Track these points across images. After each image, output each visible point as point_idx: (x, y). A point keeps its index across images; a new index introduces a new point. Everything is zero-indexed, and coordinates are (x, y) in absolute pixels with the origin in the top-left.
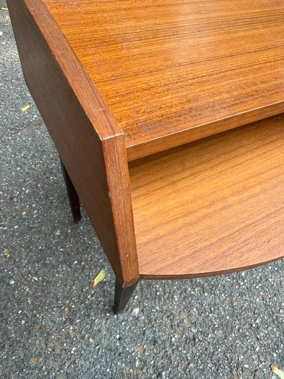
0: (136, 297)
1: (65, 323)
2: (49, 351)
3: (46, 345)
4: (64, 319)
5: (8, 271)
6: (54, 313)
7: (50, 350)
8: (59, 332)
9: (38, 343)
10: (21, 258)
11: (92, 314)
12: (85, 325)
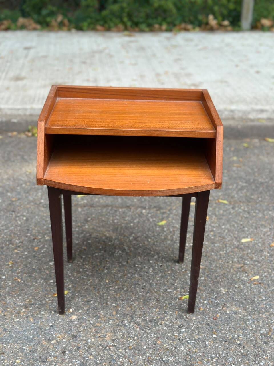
0: (80, 311)
4: (22, 305)
6: (18, 300)
8: (14, 309)
10: (17, 269)
11: (42, 308)
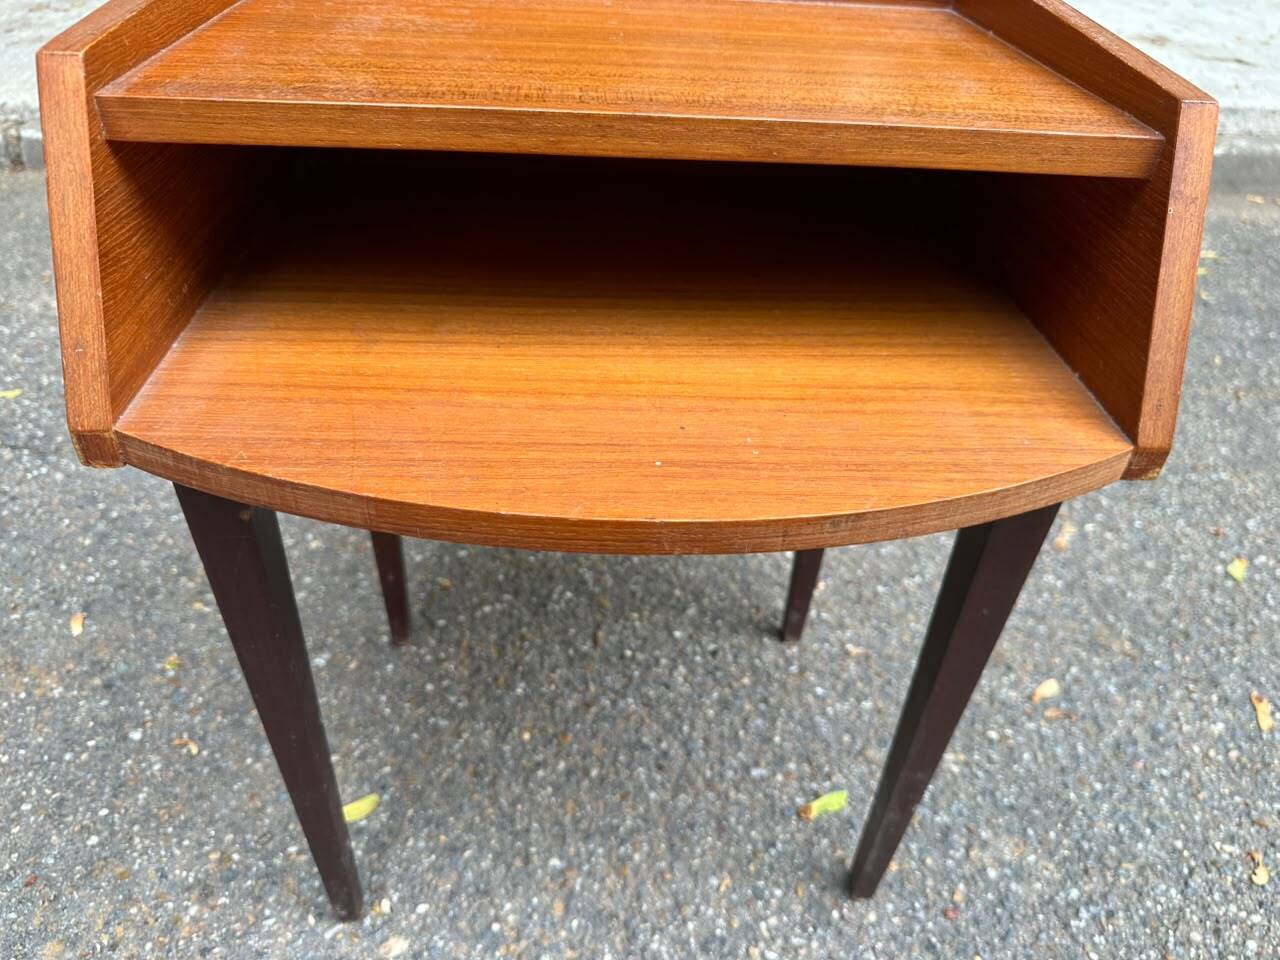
0: (422, 908)
1: (189, 889)
2: (101, 943)
3: (107, 924)
4: (191, 880)
5: (144, 707)
7: (105, 942)
9: (91, 911)
10: (194, 687)
11: (271, 900)
12: (233, 918)
